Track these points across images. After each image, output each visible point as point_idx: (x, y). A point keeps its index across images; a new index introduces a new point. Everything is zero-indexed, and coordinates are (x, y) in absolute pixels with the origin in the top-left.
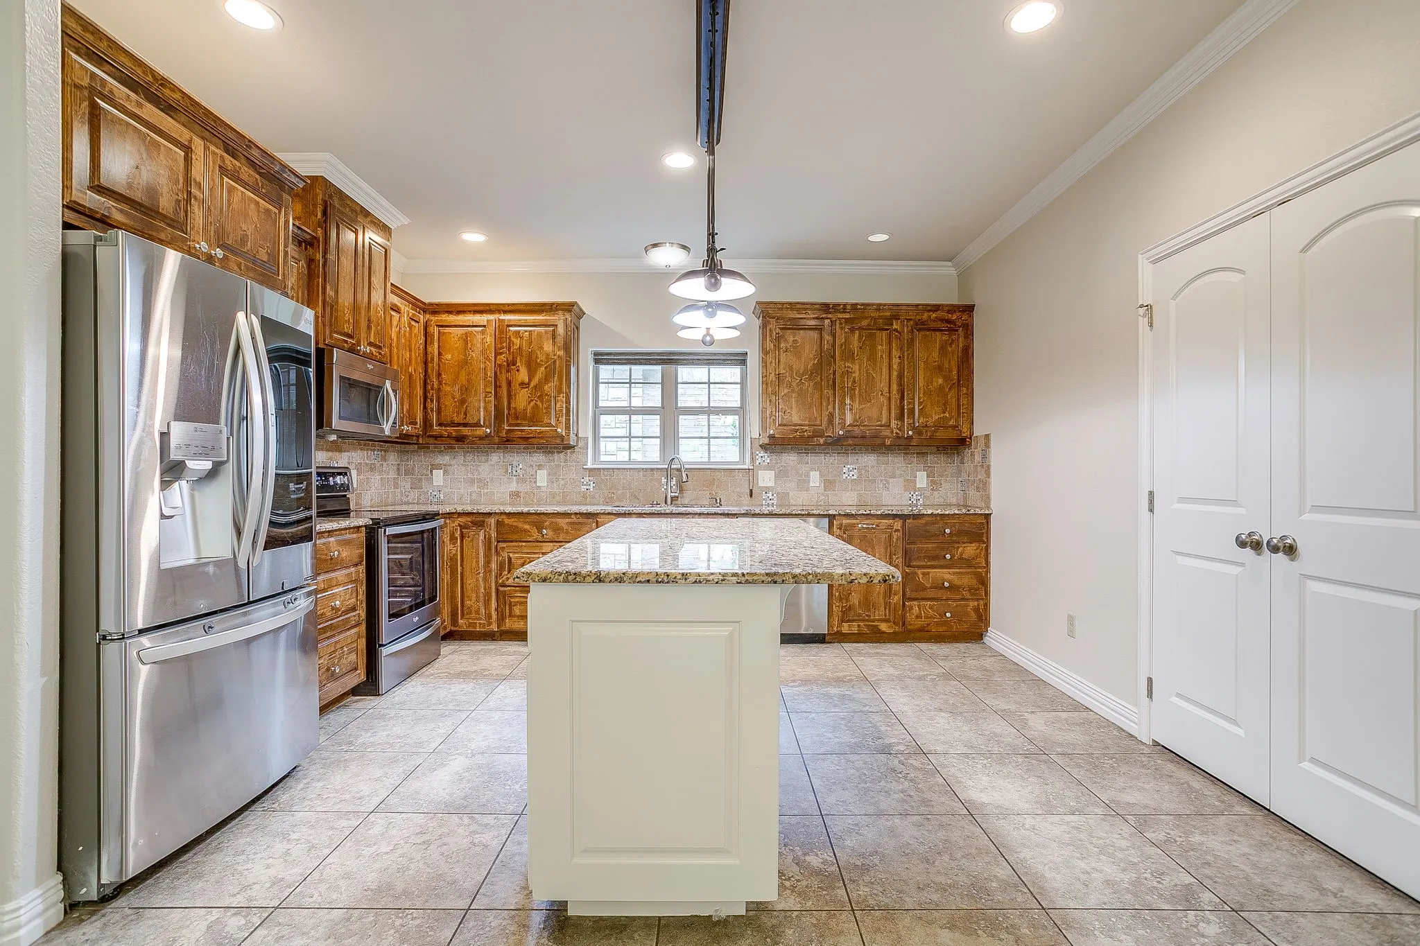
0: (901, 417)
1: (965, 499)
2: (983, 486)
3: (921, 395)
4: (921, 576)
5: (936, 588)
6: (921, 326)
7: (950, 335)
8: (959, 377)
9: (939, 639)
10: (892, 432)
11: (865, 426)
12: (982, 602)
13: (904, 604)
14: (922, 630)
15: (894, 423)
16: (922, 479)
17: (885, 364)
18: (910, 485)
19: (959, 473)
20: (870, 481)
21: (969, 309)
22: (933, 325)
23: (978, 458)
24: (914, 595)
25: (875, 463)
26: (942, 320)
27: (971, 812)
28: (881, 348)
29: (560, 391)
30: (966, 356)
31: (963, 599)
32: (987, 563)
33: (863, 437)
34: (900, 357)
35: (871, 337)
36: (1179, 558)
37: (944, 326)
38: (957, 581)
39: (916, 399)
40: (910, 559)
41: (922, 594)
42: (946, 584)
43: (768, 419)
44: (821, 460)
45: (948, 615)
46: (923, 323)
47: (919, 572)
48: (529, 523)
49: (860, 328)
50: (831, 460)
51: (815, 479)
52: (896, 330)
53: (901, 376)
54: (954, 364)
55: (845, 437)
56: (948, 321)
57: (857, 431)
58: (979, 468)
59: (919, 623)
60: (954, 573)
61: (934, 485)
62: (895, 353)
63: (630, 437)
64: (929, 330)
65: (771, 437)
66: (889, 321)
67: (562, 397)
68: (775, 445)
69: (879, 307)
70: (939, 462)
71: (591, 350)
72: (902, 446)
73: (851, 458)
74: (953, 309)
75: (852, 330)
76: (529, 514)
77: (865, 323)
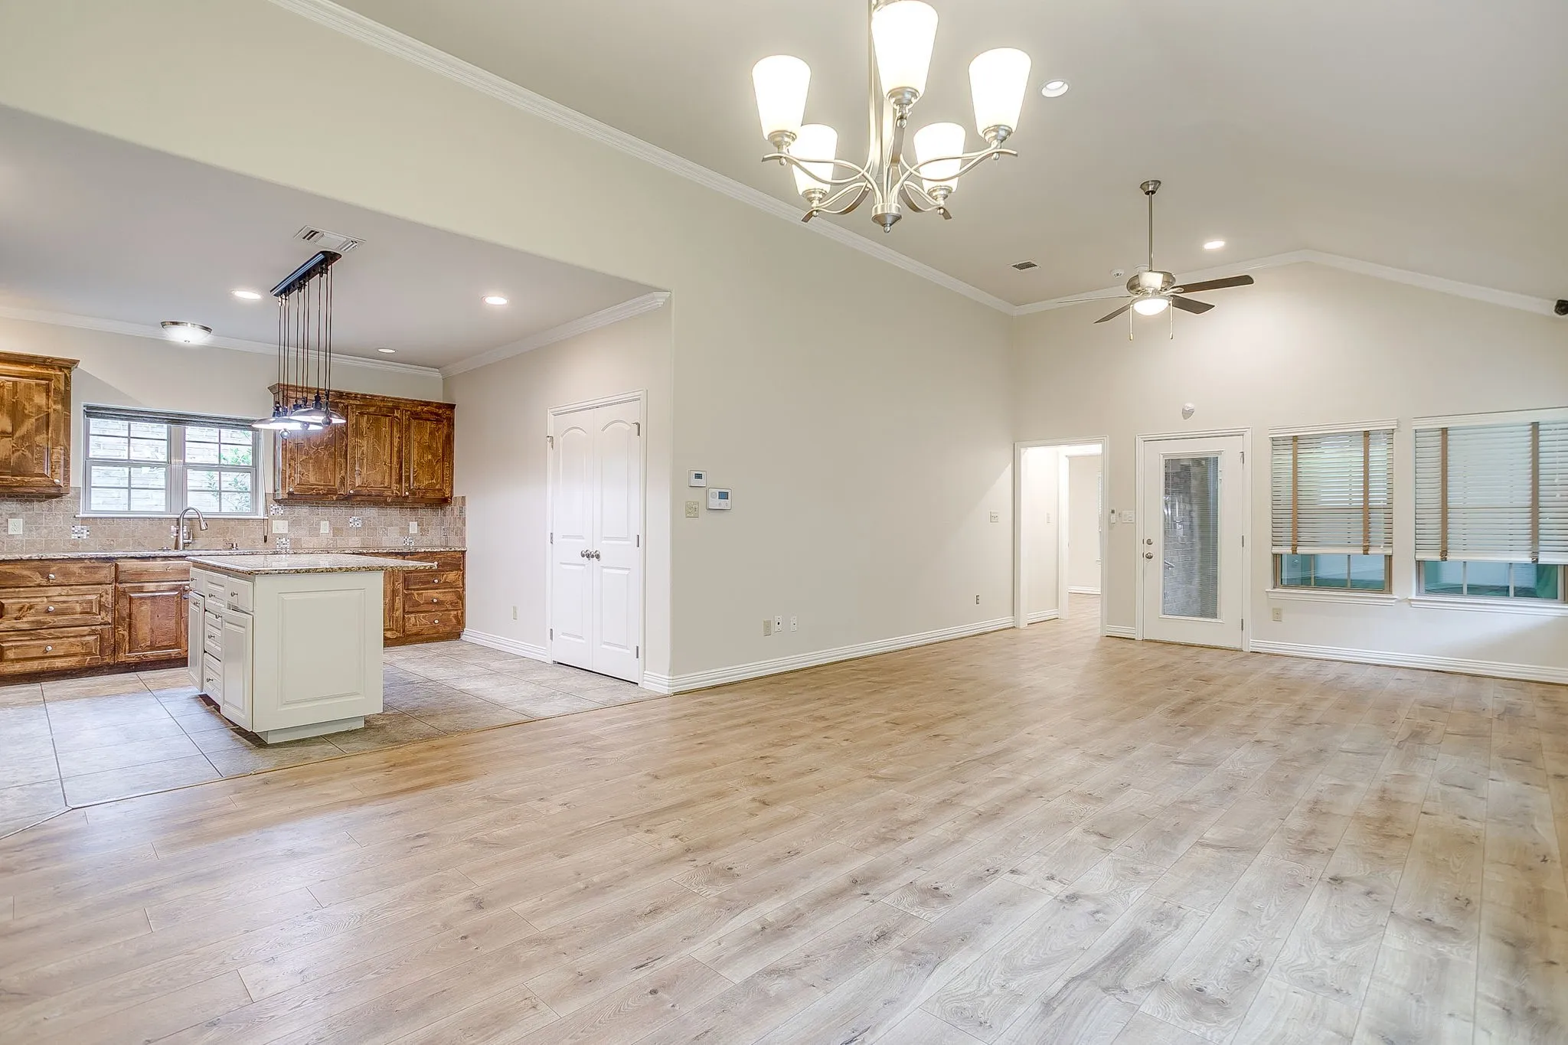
0: (400, 481)
1: (447, 542)
2: (461, 533)
3: (415, 466)
4: (416, 596)
5: (427, 603)
6: (416, 416)
7: (437, 424)
8: (443, 455)
9: (430, 639)
10: (393, 493)
11: (372, 487)
12: (459, 612)
13: (404, 616)
14: (417, 634)
15: (395, 486)
16: (414, 528)
17: (388, 441)
18: (404, 531)
19: (442, 523)
20: (371, 529)
21: (452, 407)
22: (425, 416)
23: (456, 512)
24: (411, 609)
25: (376, 515)
26: (432, 413)
27: (462, 691)
28: (385, 430)
29: (56, 443)
30: (449, 440)
31: (447, 610)
32: (463, 584)
33: (369, 495)
34: (399, 438)
35: (377, 420)
36: (563, 566)
37: (433, 417)
38: (442, 597)
39: (412, 469)
40: (408, 584)
41: (418, 609)
42: (435, 601)
43: (287, 480)
44: (332, 512)
45: (436, 622)
46: (417, 414)
47: (415, 593)
48: (29, 569)
49: (368, 414)
50: (341, 512)
51: (325, 528)
52: (397, 417)
53: (400, 451)
54: (440, 446)
55: (355, 495)
56: (437, 414)
57: (365, 491)
58: (458, 520)
59: (414, 630)
60: (440, 593)
61: (423, 531)
62: (396, 434)
63: (129, 488)
64: (422, 419)
65: (290, 494)
66: (392, 410)
67: (59, 450)
68: (292, 500)
69: (384, 399)
70: (427, 514)
71: (83, 403)
72: (400, 502)
73: (356, 511)
74: (440, 406)
75: (362, 414)
76: (30, 560)
77: (372, 410)
